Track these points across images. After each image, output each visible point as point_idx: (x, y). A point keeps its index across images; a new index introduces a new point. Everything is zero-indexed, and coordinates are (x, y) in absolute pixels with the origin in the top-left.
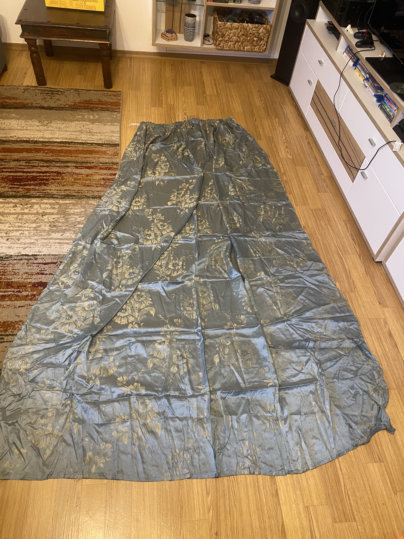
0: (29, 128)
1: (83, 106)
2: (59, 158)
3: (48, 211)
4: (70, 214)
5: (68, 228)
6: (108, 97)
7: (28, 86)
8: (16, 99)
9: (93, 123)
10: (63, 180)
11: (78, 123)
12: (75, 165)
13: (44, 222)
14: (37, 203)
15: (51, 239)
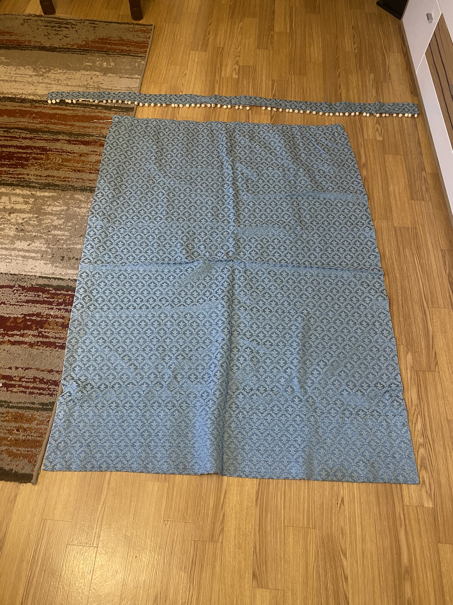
0: (19, 79)
1: (97, 47)
2: (49, 126)
3: (18, 207)
4: (46, 214)
5: (40, 235)
6: (134, 33)
7: (30, 15)
8: (10, 34)
9: (105, 74)
10: (48, 160)
11: (86, 73)
12: (68, 138)
13: (10, 224)
14: (6, 194)
15: (14, 249)
